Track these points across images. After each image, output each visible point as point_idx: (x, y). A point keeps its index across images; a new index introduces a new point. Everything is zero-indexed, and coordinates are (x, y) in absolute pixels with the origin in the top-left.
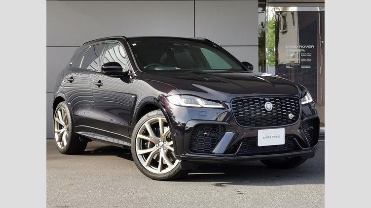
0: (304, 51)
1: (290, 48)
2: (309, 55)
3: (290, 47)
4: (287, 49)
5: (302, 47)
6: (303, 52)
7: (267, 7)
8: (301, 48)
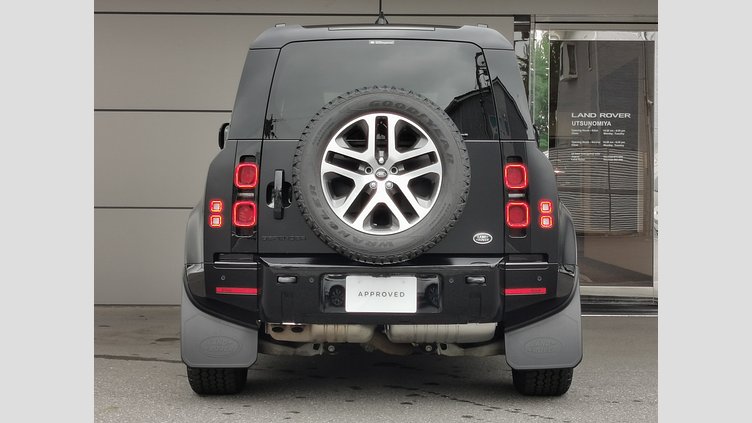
0: (609, 124)
1: (581, 119)
2: (621, 132)
3: (580, 115)
4: (575, 119)
5: (605, 115)
6: (609, 127)
7: (532, 32)
8: (603, 119)
